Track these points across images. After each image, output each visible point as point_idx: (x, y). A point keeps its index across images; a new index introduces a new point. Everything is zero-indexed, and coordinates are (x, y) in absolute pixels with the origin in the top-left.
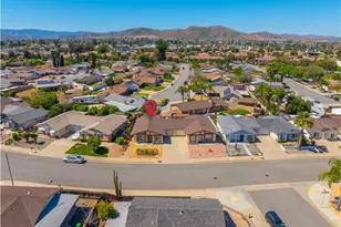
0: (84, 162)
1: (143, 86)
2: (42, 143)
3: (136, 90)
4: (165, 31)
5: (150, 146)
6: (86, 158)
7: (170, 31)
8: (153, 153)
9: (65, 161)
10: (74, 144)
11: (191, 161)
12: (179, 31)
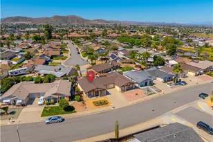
0: (63, 120)
1: (52, 57)
2: (13, 113)
3: (50, 61)
4: (37, 19)
5: (99, 99)
6: (63, 116)
7: (40, 18)
8: (105, 103)
9: (49, 123)
10: (42, 108)
11: (131, 103)
12: (47, 18)
